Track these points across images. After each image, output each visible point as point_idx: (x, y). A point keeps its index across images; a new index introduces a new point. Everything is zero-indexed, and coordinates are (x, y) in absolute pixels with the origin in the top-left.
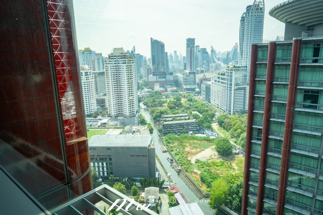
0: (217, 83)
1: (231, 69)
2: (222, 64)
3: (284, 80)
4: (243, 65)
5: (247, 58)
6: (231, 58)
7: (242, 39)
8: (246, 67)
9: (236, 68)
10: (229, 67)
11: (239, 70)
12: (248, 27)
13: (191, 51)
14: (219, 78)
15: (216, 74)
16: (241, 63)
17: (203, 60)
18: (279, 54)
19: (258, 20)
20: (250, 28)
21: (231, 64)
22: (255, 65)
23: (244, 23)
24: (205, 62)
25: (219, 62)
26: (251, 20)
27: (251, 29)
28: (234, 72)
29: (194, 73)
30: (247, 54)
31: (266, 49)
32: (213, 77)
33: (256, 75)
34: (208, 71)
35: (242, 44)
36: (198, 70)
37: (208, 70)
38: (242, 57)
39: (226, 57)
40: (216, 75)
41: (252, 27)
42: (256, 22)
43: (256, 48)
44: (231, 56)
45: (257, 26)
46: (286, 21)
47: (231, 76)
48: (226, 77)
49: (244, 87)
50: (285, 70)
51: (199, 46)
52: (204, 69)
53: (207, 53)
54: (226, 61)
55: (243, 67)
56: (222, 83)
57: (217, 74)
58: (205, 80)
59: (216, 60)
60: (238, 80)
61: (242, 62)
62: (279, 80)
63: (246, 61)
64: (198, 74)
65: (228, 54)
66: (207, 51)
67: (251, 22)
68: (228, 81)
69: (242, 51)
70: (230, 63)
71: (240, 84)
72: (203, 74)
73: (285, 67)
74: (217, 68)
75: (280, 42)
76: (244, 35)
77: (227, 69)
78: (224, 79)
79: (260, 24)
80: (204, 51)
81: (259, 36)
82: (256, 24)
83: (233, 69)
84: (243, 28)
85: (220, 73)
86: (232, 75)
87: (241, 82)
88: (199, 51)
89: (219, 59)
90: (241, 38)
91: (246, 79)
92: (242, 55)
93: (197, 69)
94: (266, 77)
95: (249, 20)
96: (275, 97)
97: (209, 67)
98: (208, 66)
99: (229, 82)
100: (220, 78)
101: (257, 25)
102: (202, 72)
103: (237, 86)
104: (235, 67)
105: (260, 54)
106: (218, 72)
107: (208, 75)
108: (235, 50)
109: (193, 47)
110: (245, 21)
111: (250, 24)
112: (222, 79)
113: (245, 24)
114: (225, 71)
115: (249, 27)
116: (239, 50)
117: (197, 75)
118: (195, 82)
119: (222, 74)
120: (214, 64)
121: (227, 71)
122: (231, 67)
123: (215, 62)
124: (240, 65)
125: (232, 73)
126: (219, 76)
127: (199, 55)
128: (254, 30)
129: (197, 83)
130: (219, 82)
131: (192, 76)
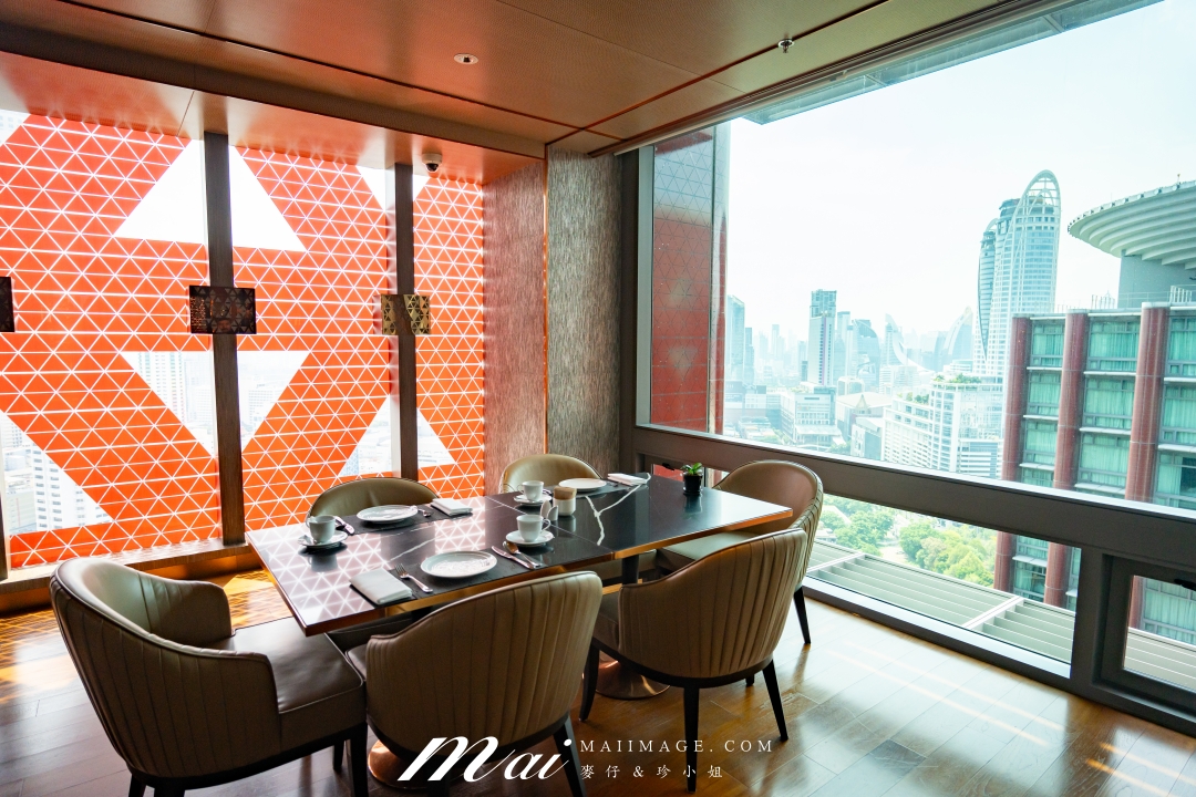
0: (902, 423)
1: (949, 384)
2: (920, 368)
3: (1118, 423)
4: (988, 375)
5: (1002, 352)
6: (950, 352)
7: (988, 296)
8: (1000, 380)
9: (968, 384)
10: (941, 378)
11: (974, 388)
12: (1005, 262)
13: (824, 326)
14: (909, 409)
15: (901, 396)
16: (984, 367)
17: (860, 353)
18: (1100, 345)
19: (1038, 242)
20: (1012, 265)
21: (949, 372)
22: (1023, 377)
23: (993, 249)
24: (867, 360)
25: (911, 363)
26: (1017, 242)
27: (1017, 267)
28: (957, 394)
29: (830, 392)
30: (1003, 342)
31: (1058, 330)
32: (890, 406)
33: (1025, 406)
34: (874, 385)
35: (987, 312)
36: (842, 384)
37: (876, 383)
38: (986, 351)
39: (933, 350)
40: (900, 400)
41: (1018, 261)
42: (1032, 247)
43: (1026, 329)
44: (949, 345)
45: (1036, 260)
46: (1124, 251)
47: (948, 407)
48: (934, 408)
49: (991, 441)
50: (1119, 395)
51: (848, 313)
52: (861, 381)
53: (874, 335)
54: (934, 359)
55: (987, 379)
56: (918, 424)
57: (905, 397)
58: (863, 412)
59: (901, 357)
60: (972, 419)
61: (986, 364)
62: (1102, 422)
63: (998, 364)
64: (842, 393)
65: (940, 340)
66: (873, 327)
67: (1016, 248)
68: (939, 420)
69: (984, 332)
70: (947, 368)
71: (979, 430)
72: (859, 395)
73: (1120, 385)
74: (904, 379)
75: (1101, 311)
76: (991, 284)
77: (937, 383)
78: (926, 412)
79: (1045, 254)
80: (864, 329)
81: (1043, 288)
82: (1032, 254)
83: (957, 385)
84: (990, 266)
85: (914, 396)
86: (952, 403)
87: (981, 426)
88: (850, 328)
89: (909, 354)
90: (982, 292)
91: (997, 418)
92: (985, 344)
93: (841, 379)
94: (1058, 412)
95: (1009, 242)
96: (1087, 473)
97: (878, 377)
98: (876, 371)
99: (941, 424)
100: (913, 411)
101: (1035, 257)
102: (857, 388)
103: (967, 436)
104: (961, 379)
105: (1040, 344)
106: (906, 391)
107: (873, 399)
108: (965, 329)
109: (830, 315)
110: (997, 245)
111: (1012, 252)
112: (920, 412)
113: (997, 252)
114: (929, 389)
115: (1009, 262)
116: (975, 330)
117: (838, 398)
118: (833, 418)
119: (919, 399)
120: (894, 369)
121: (937, 390)
122: (948, 378)
123: (899, 363)
124: (980, 375)
125: (951, 397)
126: (910, 404)
127: (850, 339)
128: (1026, 272)
129: (839, 421)
130: (909, 421)
131: (824, 399)
